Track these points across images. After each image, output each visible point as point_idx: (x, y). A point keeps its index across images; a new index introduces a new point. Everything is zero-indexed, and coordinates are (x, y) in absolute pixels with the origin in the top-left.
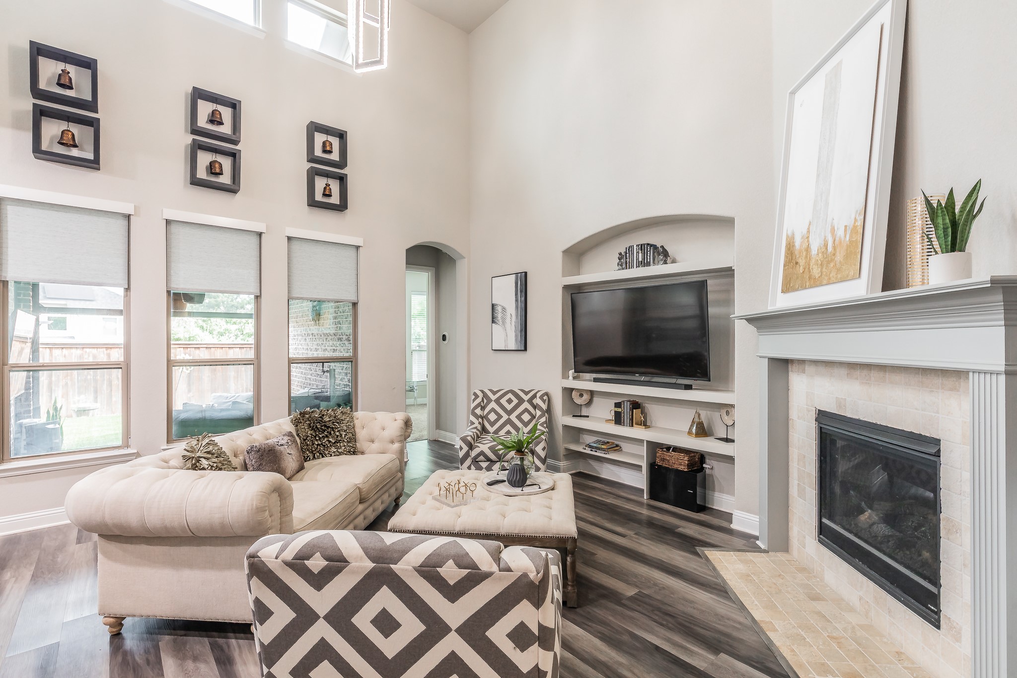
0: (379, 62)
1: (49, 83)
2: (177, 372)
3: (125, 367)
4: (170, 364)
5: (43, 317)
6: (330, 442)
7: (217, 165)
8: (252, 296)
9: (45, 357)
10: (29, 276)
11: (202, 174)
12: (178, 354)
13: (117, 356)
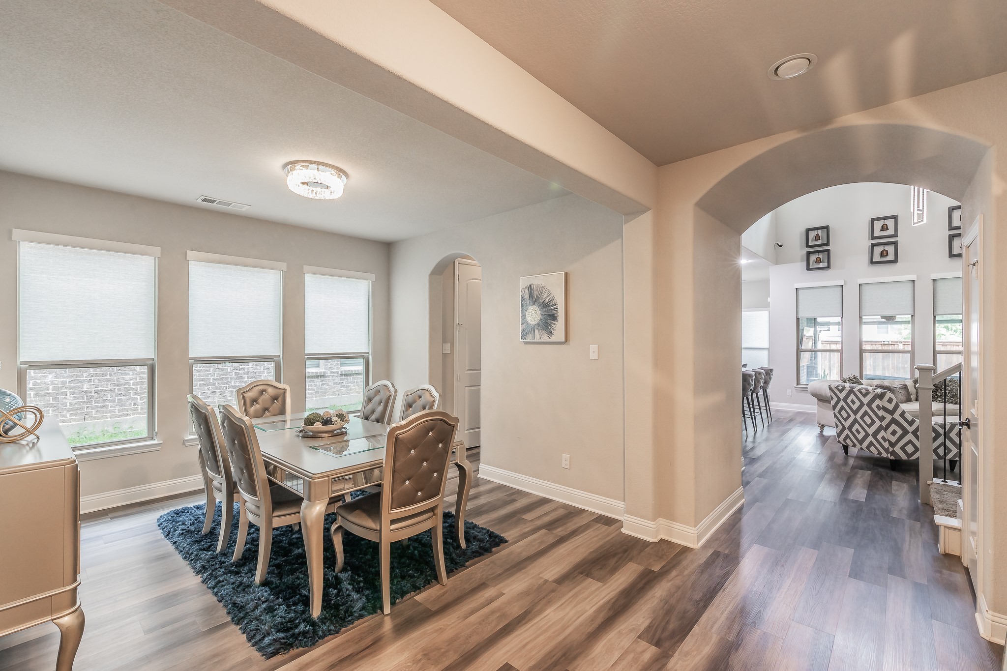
0: (922, 221)
1: (812, 241)
2: (866, 355)
3: (841, 352)
4: (862, 351)
5: (819, 328)
6: (937, 395)
7: (885, 252)
8: (910, 316)
9: (820, 346)
10: (811, 315)
11: (877, 258)
12: (865, 347)
13: (839, 347)
